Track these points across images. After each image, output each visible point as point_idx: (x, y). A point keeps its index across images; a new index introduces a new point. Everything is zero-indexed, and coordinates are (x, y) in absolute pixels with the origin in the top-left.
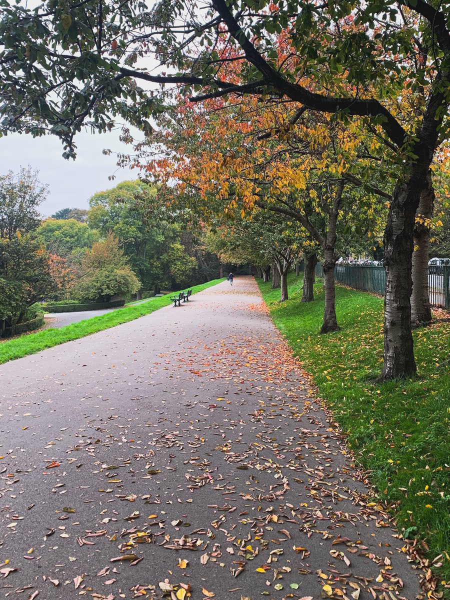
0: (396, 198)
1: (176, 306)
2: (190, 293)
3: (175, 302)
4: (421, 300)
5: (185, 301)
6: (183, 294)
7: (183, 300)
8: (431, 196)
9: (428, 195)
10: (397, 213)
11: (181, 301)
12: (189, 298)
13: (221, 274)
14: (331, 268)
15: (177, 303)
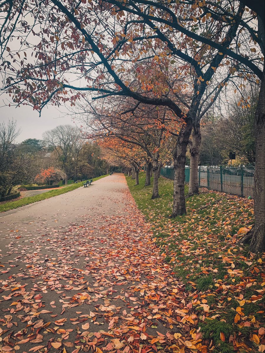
0: (179, 140)
1: (85, 187)
2: (92, 181)
3: (85, 185)
4: (194, 183)
5: (89, 185)
6: (88, 181)
7: (88, 184)
8: (199, 138)
9: (198, 137)
10: (179, 146)
11: (88, 185)
12: (92, 183)
13: (107, 172)
14: (156, 169)
15: (86, 185)
